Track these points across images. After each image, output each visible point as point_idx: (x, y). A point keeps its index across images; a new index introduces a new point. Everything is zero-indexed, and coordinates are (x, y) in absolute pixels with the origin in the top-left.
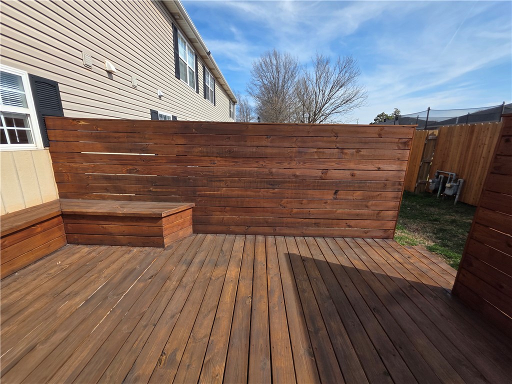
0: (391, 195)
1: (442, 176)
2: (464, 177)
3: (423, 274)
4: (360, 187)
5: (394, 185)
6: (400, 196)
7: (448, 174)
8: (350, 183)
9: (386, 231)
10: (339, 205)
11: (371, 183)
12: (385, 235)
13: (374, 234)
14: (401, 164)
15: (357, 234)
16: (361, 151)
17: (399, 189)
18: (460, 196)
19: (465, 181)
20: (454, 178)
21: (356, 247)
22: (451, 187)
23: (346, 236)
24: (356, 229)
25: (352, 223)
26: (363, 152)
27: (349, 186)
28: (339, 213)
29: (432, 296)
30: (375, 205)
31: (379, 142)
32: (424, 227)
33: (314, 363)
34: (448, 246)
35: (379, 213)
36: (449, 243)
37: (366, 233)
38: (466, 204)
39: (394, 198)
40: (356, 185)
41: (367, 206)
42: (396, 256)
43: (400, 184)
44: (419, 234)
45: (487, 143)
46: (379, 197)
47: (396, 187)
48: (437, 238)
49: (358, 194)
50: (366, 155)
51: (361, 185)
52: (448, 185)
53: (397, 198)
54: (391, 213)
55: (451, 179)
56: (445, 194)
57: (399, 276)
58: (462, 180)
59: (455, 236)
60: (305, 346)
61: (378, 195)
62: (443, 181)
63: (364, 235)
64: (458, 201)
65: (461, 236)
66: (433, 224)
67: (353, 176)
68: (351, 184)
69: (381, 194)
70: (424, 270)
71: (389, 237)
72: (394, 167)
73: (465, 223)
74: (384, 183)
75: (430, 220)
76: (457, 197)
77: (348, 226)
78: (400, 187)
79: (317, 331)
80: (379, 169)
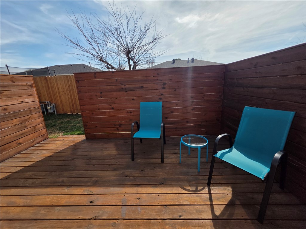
0: (36, 115)
1: (43, 104)
2: (54, 102)
3: (74, 141)
4: (14, 116)
5: (35, 109)
6: (41, 115)
7: (46, 103)
8: (5, 115)
9: (43, 136)
10: (4, 133)
11: (21, 112)
12: (44, 138)
13: (38, 141)
14: (34, 98)
15: (27, 146)
16: (3, 93)
17: (39, 111)
18: (56, 111)
19: (55, 104)
20: (49, 104)
21: (35, 151)
22: (51, 108)
23: (20, 151)
24: (25, 143)
25: (21, 141)
26: (5, 93)
27: (6, 117)
28: (7, 139)
29: (83, 143)
30: (30, 124)
31: (14, 86)
32: (52, 130)
33: (75, 186)
34: (68, 131)
35: (35, 128)
36: (68, 130)
37: (33, 142)
38: (61, 114)
39: (39, 116)
40: (11, 115)
41: (26, 127)
42: (58, 142)
43: (38, 108)
44: (53, 134)
45: (56, 85)
46: (30, 119)
47: (37, 110)
48: (62, 131)
49: (16, 121)
50: (9, 95)
51: (15, 115)
52: (49, 108)
53: (40, 116)
54: (41, 125)
55: (48, 104)
56: (49, 113)
57: (68, 146)
58: (54, 104)
59: (68, 127)
60: (65, 188)
61: (29, 117)
62: (44, 106)
63: (33, 144)
64: (57, 114)
65: (69, 126)
66: (55, 127)
67: (5, 110)
68: (7, 116)
69: (31, 117)
70: (73, 139)
71: (46, 138)
72: (31, 100)
73: (66, 121)
74: (29, 110)
75: (52, 127)
76: (55, 112)
77: (19, 144)
78: (39, 110)
79: (63, 182)
80: (22, 102)
